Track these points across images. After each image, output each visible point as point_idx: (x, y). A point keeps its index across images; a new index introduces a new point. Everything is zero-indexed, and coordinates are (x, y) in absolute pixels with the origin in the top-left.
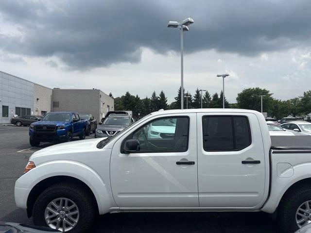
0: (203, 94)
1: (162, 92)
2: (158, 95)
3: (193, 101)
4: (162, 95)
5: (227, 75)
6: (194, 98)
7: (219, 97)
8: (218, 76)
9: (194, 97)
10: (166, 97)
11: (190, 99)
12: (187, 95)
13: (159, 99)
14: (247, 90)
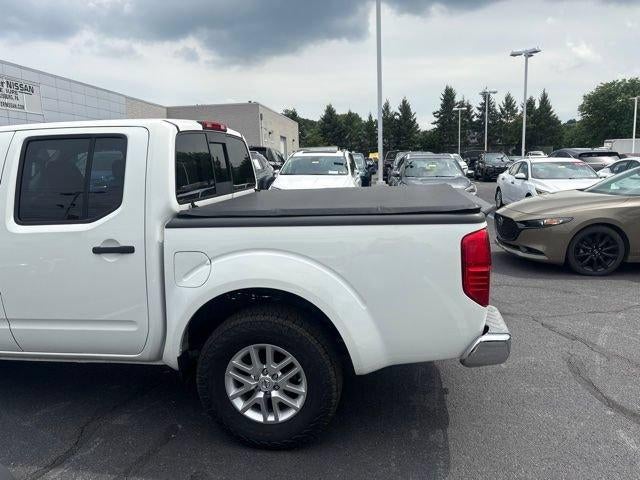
0: (498, 102)
1: (404, 102)
2: (395, 108)
3: (475, 119)
4: (405, 108)
5: (537, 52)
6: (477, 112)
7: (537, 105)
8: (513, 55)
9: (479, 109)
10: (413, 111)
11: (467, 113)
12: (462, 104)
13: (397, 117)
14: (607, 85)
